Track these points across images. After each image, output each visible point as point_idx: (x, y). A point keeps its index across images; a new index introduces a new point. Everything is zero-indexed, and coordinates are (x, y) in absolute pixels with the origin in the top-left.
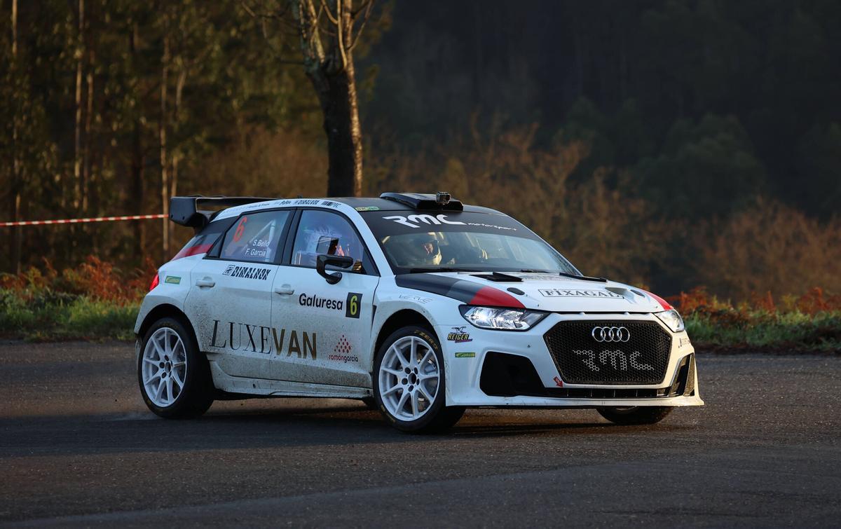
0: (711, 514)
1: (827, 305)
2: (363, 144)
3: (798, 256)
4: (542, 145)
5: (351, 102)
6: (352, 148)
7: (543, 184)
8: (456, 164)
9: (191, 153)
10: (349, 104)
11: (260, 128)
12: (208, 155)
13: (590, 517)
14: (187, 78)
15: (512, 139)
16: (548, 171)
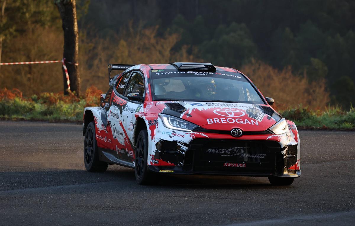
0: (219, 198)
1: (277, 107)
2: (79, 35)
3: (269, 85)
4: (160, 35)
5: (74, 17)
6: (74, 36)
7: (160, 52)
8: (123, 42)
9: (8, 36)
10: (73, 17)
11: (38, 26)
12: (15, 37)
13: (168, 199)
14: (7, 3)
15: (148, 32)
16: (162, 46)
